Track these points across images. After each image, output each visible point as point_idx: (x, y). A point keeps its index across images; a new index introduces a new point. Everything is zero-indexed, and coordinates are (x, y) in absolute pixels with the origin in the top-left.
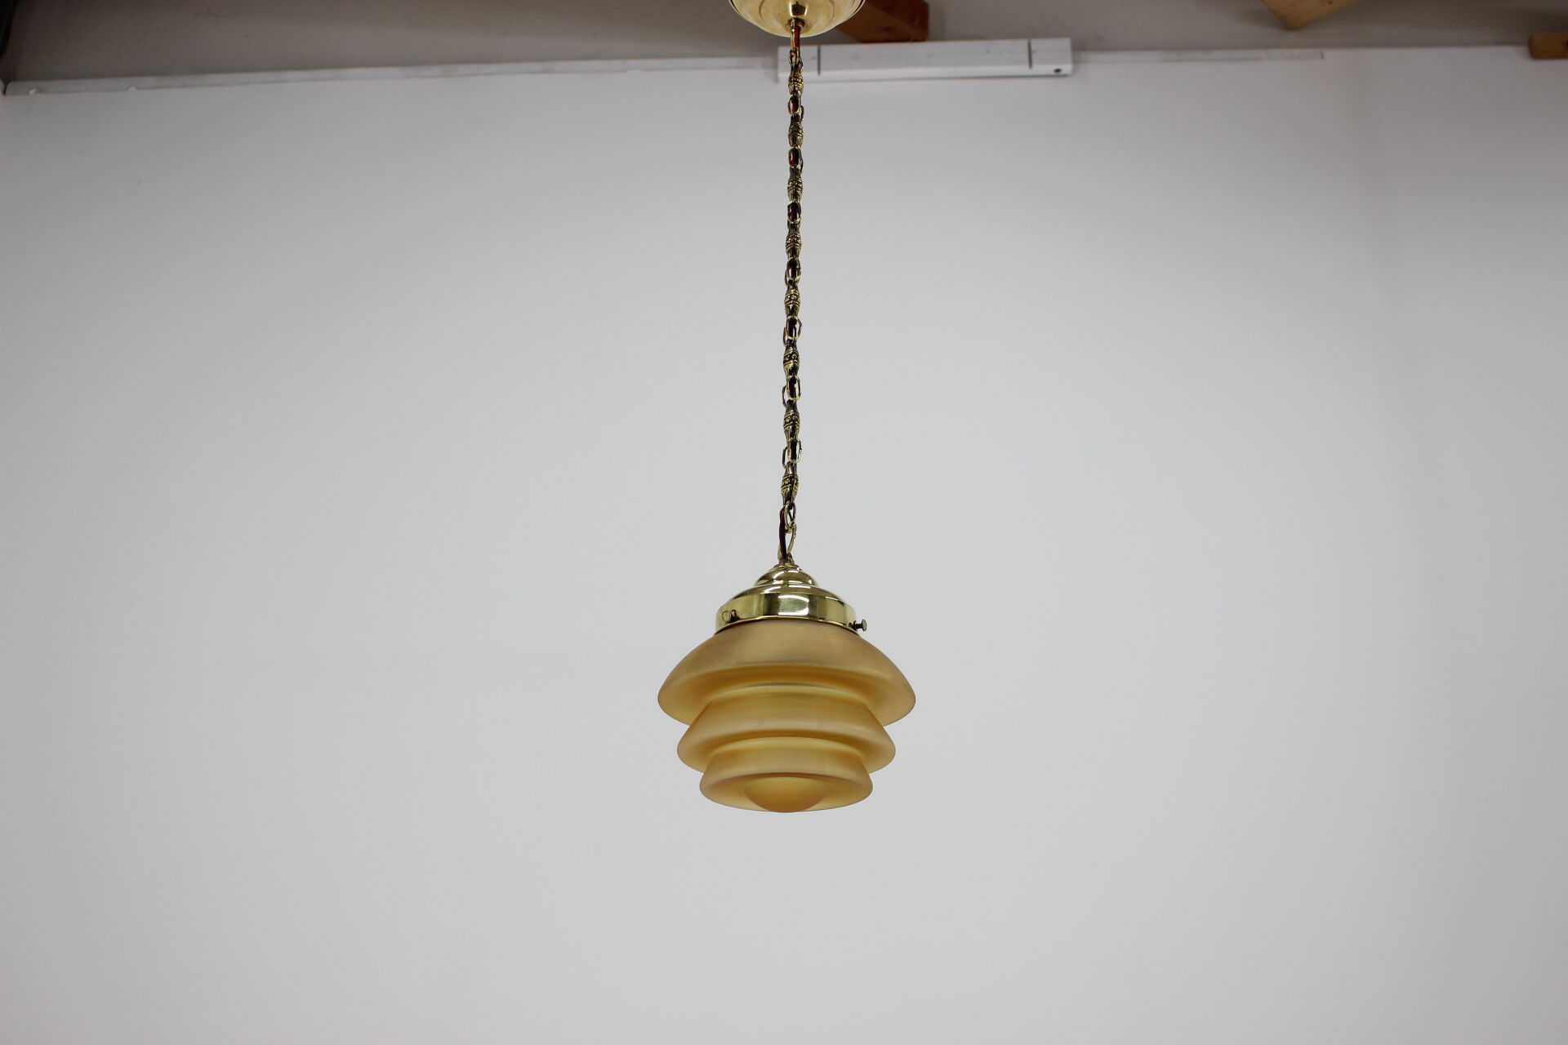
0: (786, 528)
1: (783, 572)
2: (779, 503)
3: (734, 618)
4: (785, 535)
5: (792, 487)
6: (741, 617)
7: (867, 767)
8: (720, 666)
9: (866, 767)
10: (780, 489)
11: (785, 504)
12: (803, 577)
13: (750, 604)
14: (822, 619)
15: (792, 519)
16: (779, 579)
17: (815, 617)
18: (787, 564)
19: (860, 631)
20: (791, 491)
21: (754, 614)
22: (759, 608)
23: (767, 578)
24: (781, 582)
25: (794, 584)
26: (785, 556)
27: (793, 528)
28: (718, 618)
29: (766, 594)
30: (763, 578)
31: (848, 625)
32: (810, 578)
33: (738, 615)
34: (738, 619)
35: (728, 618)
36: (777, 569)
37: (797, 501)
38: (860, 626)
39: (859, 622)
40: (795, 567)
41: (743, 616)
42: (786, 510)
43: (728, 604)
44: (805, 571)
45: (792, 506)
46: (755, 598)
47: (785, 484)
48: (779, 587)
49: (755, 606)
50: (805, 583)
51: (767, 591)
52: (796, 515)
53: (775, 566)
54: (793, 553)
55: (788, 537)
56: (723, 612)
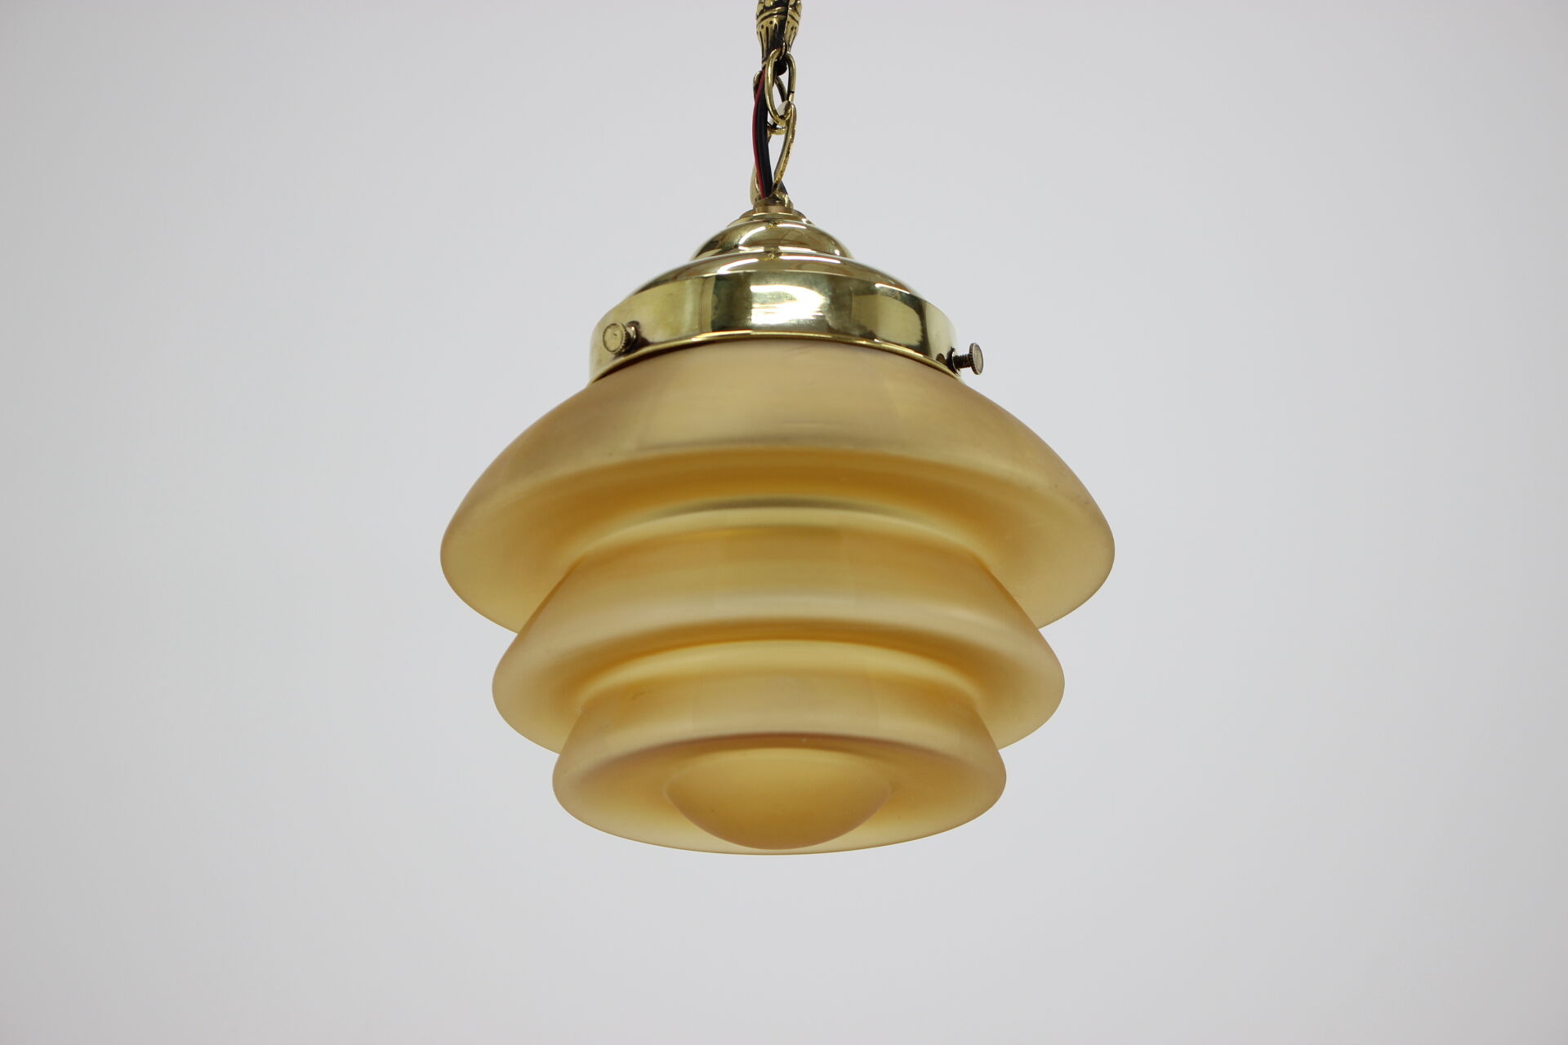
0: (770, 119)
1: (762, 228)
2: (751, 59)
3: (634, 343)
4: (767, 140)
5: (785, 13)
6: (650, 338)
7: (992, 729)
8: (596, 457)
9: (986, 723)
10: (753, 22)
11: (765, 58)
12: (818, 240)
13: (676, 305)
14: (863, 337)
15: (784, 96)
16: (751, 243)
17: (849, 334)
18: (775, 210)
19: (965, 374)
20: (782, 24)
21: (684, 331)
22: (700, 313)
23: (721, 245)
24: (761, 249)
25: (789, 254)
26: (768, 187)
27: (789, 119)
28: (594, 347)
29: (719, 278)
30: (710, 246)
31: (934, 356)
32: (837, 245)
33: (647, 334)
34: (645, 343)
35: (617, 343)
36: (749, 220)
37: (797, 51)
38: (967, 361)
39: (961, 351)
40: (798, 216)
41: (657, 336)
42: (770, 71)
43: (619, 309)
44: (819, 225)
45: (783, 64)
46: (689, 286)
47: (766, 9)
48: (755, 260)
49: (689, 307)
50: (821, 250)
51: (724, 270)
52: (797, 88)
53: (744, 216)
54: (786, 181)
55: (775, 143)
56: (607, 327)
